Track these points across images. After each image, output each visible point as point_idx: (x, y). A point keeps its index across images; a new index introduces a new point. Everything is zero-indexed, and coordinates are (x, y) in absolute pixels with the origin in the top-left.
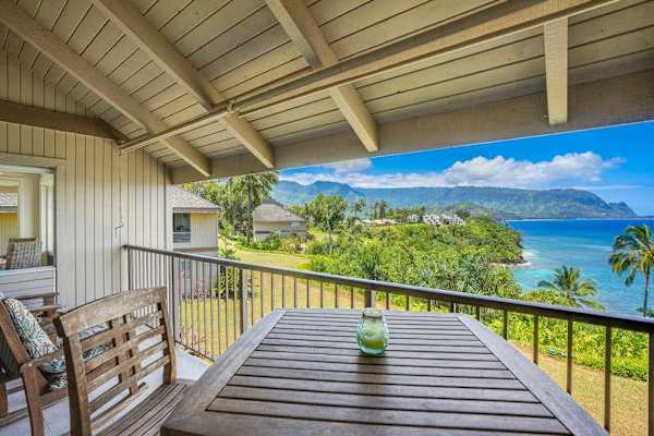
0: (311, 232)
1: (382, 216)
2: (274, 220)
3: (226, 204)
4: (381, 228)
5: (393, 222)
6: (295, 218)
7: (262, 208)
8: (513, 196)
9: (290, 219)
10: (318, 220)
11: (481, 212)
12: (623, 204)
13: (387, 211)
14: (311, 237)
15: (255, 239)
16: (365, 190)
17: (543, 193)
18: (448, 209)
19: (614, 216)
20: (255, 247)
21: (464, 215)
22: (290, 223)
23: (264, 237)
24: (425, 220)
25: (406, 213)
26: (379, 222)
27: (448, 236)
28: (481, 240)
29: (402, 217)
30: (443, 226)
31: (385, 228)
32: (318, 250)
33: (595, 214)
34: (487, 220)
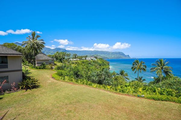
0: (55, 63)
1: (75, 58)
2: (43, 59)
3: (25, 54)
4: (75, 61)
5: (78, 59)
6: (50, 58)
7: (39, 55)
8: (107, 53)
9: (48, 59)
10: (57, 59)
11: (100, 57)
12: (128, 55)
13: (77, 56)
14: (55, 64)
15: (37, 65)
16: (70, 51)
17: (114, 53)
18: (92, 56)
19: (127, 58)
20: (37, 68)
21: (96, 58)
22: (48, 60)
23: (40, 65)
24: (87, 59)
25: (82, 57)
26: (75, 60)
27: (92, 63)
28: (100, 64)
29: (81, 58)
30: (91, 61)
31: (77, 61)
32: (59, 68)
33: (123, 57)
34: (102, 59)
